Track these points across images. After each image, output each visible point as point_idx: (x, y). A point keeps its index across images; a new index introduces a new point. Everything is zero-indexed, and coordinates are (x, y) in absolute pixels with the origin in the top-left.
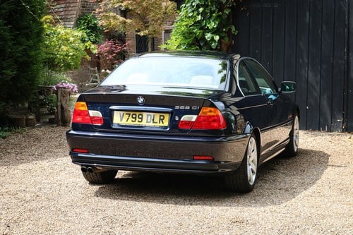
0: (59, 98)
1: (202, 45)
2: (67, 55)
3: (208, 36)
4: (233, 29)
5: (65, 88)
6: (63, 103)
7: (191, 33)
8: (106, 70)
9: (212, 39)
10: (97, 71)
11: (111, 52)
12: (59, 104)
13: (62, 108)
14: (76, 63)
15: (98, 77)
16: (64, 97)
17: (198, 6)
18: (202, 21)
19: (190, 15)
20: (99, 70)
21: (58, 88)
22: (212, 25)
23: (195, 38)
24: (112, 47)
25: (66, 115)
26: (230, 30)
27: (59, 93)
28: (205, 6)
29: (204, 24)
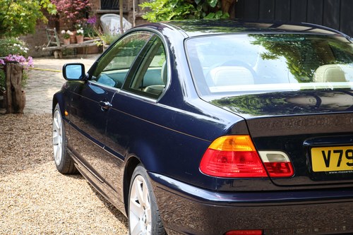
0: (9, 75)
1: (197, 3)
2: (18, 16)
5: (15, 62)
6: (14, 82)
8: (66, 31)
10: (56, 32)
11: (72, 9)
12: (8, 84)
13: (13, 89)
14: (30, 26)
15: (57, 39)
16: (14, 74)
20: (58, 30)
21: (6, 61)
24: (73, 3)
25: (18, 98)
27: (9, 69)
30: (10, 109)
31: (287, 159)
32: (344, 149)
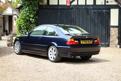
1: (29, 22)
3: (31, 19)
4: (37, 17)
7: (26, 18)
9: (32, 20)
17: (27, 11)
18: (29, 15)
19: (25, 13)
22: (32, 16)
23: (27, 20)
26: (36, 17)
28: (30, 11)
29: (29, 16)
31: (78, 42)
32: (84, 41)
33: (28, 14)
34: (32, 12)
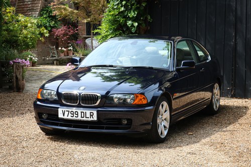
0: (15, 70)
1: (125, 30)
3: (129, 23)
4: (149, 17)
5: (19, 63)
6: (18, 74)
7: (116, 21)
9: (132, 25)
12: (14, 75)
13: (17, 78)
16: (18, 69)
17: (122, 1)
18: (124, 11)
19: (115, 7)
21: (14, 63)
22: (132, 14)
23: (120, 24)
26: (146, 18)
27: (15, 67)
29: (126, 14)
30: (15, 90)
33: (123, 9)
34: (132, 5)
